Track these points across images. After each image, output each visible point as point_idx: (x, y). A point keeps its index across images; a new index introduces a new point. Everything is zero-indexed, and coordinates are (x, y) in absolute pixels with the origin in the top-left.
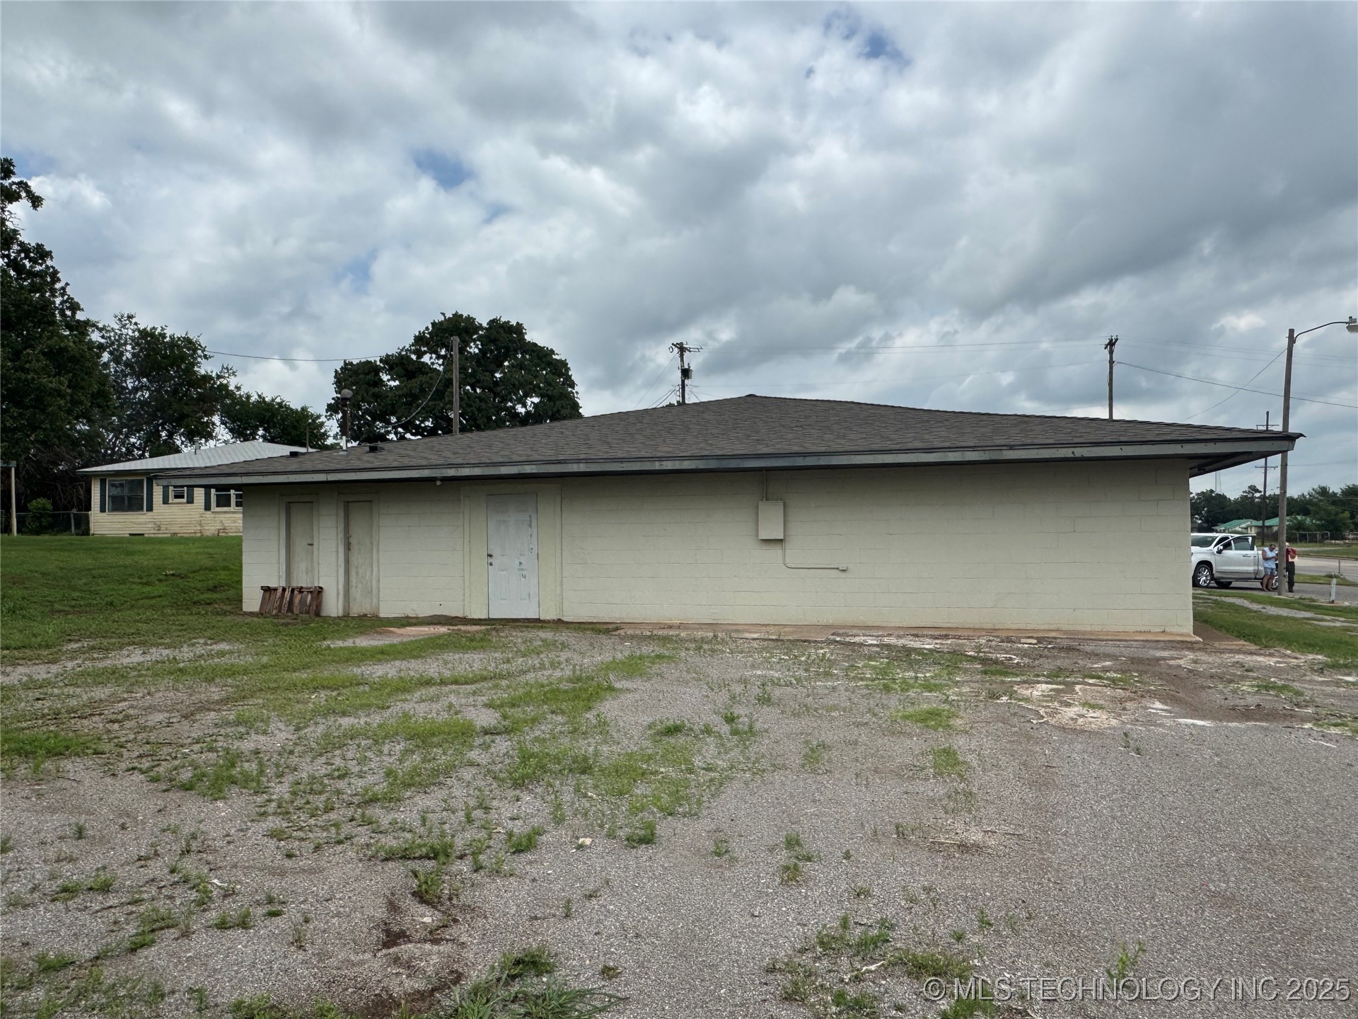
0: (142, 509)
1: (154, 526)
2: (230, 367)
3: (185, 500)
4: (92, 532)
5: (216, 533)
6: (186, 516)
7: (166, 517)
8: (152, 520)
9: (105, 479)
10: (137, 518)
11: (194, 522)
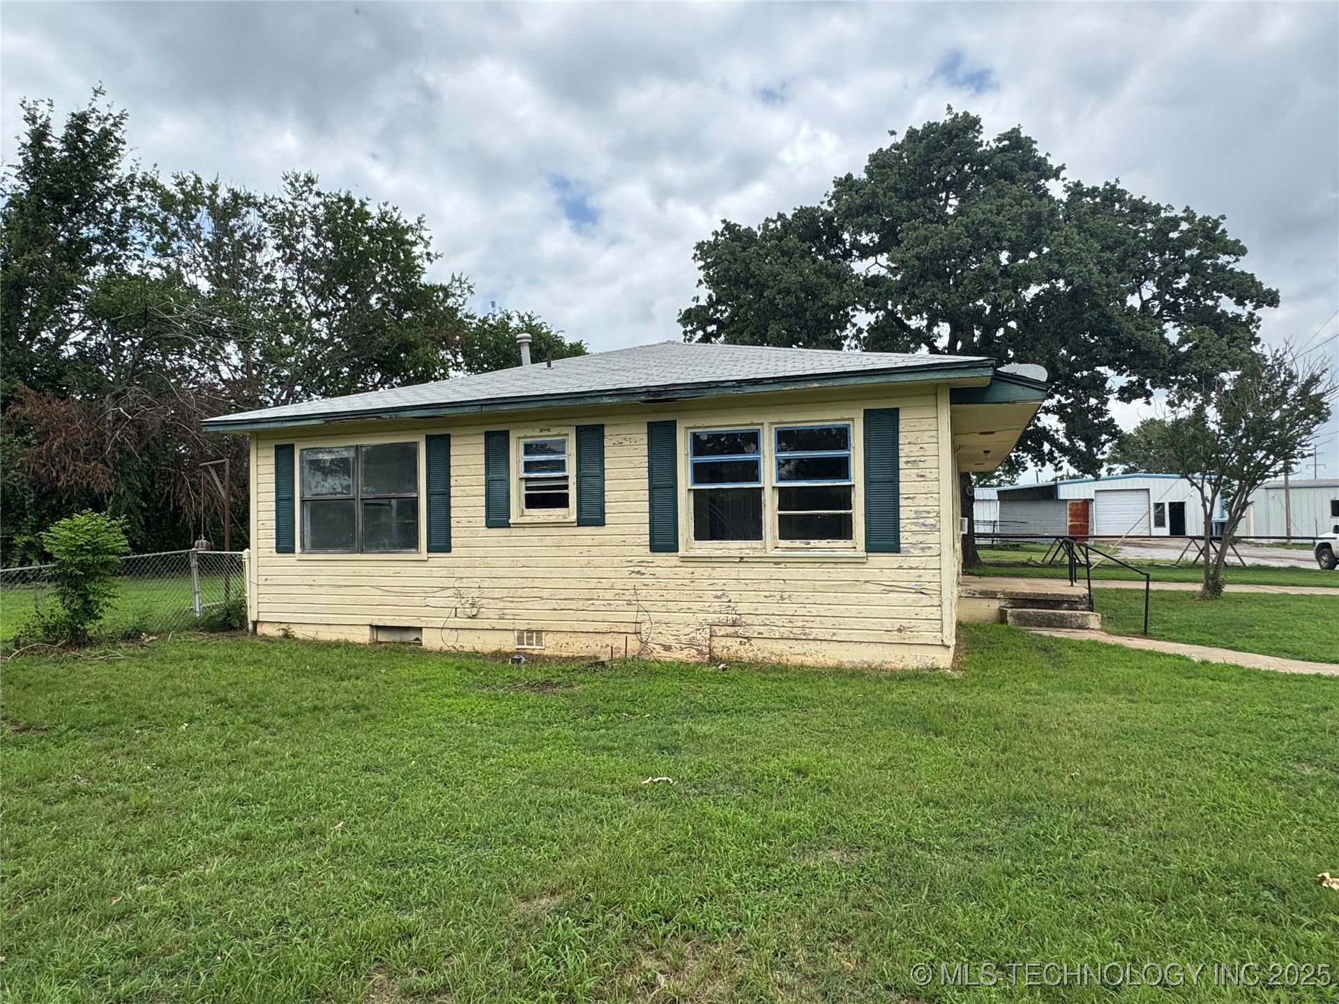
0: (413, 544)
1: (454, 602)
3: (571, 513)
4: (252, 616)
5: (702, 636)
6: (576, 572)
7: (500, 572)
8: (451, 582)
9: (292, 447)
10: (397, 575)
11: (610, 595)
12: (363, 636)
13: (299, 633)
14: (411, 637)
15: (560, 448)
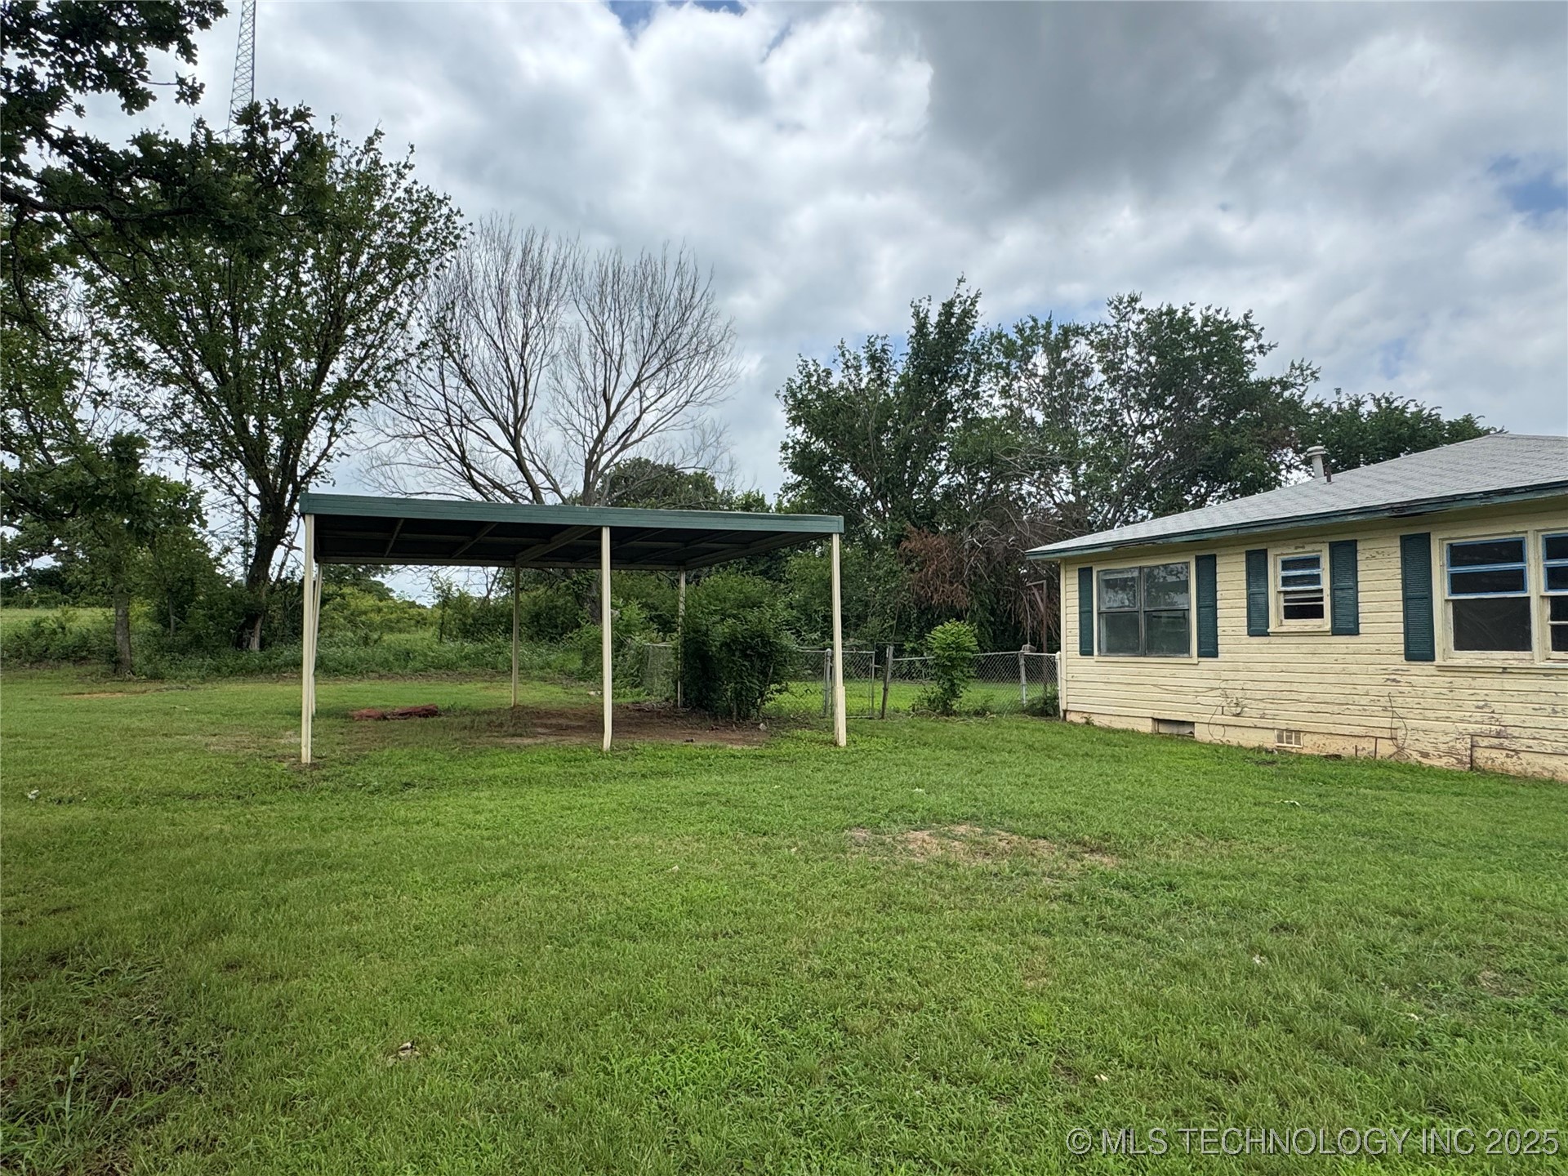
0: (1184, 649)
1: (1220, 701)
2: (1305, 364)
3: (1326, 623)
4: (1063, 706)
5: (1463, 746)
6: (1331, 678)
7: (1262, 676)
8: (1216, 684)
9: (1091, 569)
10: (1173, 676)
11: (1364, 701)
12: (1147, 727)
13: (1097, 721)
14: (1186, 730)
15: (1314, 562)
